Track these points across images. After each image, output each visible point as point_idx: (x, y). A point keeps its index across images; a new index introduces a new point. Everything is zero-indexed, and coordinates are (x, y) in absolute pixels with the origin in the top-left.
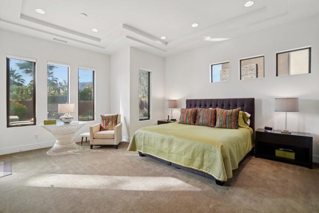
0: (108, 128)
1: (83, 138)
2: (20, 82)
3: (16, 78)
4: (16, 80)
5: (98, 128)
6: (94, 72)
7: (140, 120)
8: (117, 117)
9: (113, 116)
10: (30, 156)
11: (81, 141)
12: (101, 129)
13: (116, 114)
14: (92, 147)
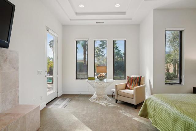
0: (131, 88)
1: (113, 92)
2: (104, 55)
3: (102, 52)
4: (102, 54)
5: (124, 87)
6: (125, 41)
7: (166, 84)
8: (140, 79)
9: (136, 77)
10: (81, 99)
11: (112, 94)
12: (126, 88)
13: (140, 76)
14: (117, 101)
